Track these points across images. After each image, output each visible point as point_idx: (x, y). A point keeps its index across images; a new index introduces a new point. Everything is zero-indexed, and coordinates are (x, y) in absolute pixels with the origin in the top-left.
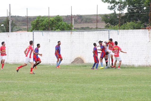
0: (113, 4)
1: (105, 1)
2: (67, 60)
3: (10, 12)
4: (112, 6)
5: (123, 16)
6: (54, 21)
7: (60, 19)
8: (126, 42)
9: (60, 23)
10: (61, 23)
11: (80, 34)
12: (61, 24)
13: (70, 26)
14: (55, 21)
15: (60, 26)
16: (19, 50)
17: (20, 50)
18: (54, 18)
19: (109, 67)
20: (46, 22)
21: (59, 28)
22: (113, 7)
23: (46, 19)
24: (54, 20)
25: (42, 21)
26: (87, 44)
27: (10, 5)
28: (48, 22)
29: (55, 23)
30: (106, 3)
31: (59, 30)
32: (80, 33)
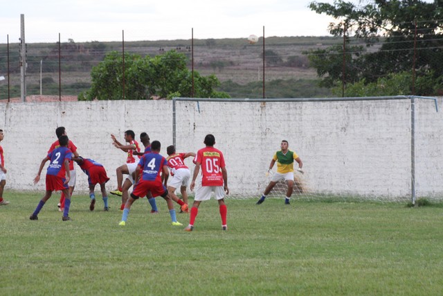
0: (342, 19)
1: (320, 8)
2: (249, 184)
3: (24, 37)
4: (340, 25)
5: (372, 55)
6: (161, 66)
7: (178, 61)
8: (433, 132)
9: (178, 74)
10: (182, 72)
11: (289, 108)
12: (184, 77)
13: (210, 82)
14: (164, 66)
15: (179, 82)
16: (96, 154)
17: (99, 155)
18: (160, 59)
19: (414, 203)
20: (139, 69)
21: (177, 87)
22: (343, 27)
23: (137, 61)
24: (161, 63)
25: (124, 66)
26: (313, 137)
27: (22, 16)
28: (143, 70)
29: (166, 72)
30: (324, 14)
31: (179, 95)
32: (292, 106)
